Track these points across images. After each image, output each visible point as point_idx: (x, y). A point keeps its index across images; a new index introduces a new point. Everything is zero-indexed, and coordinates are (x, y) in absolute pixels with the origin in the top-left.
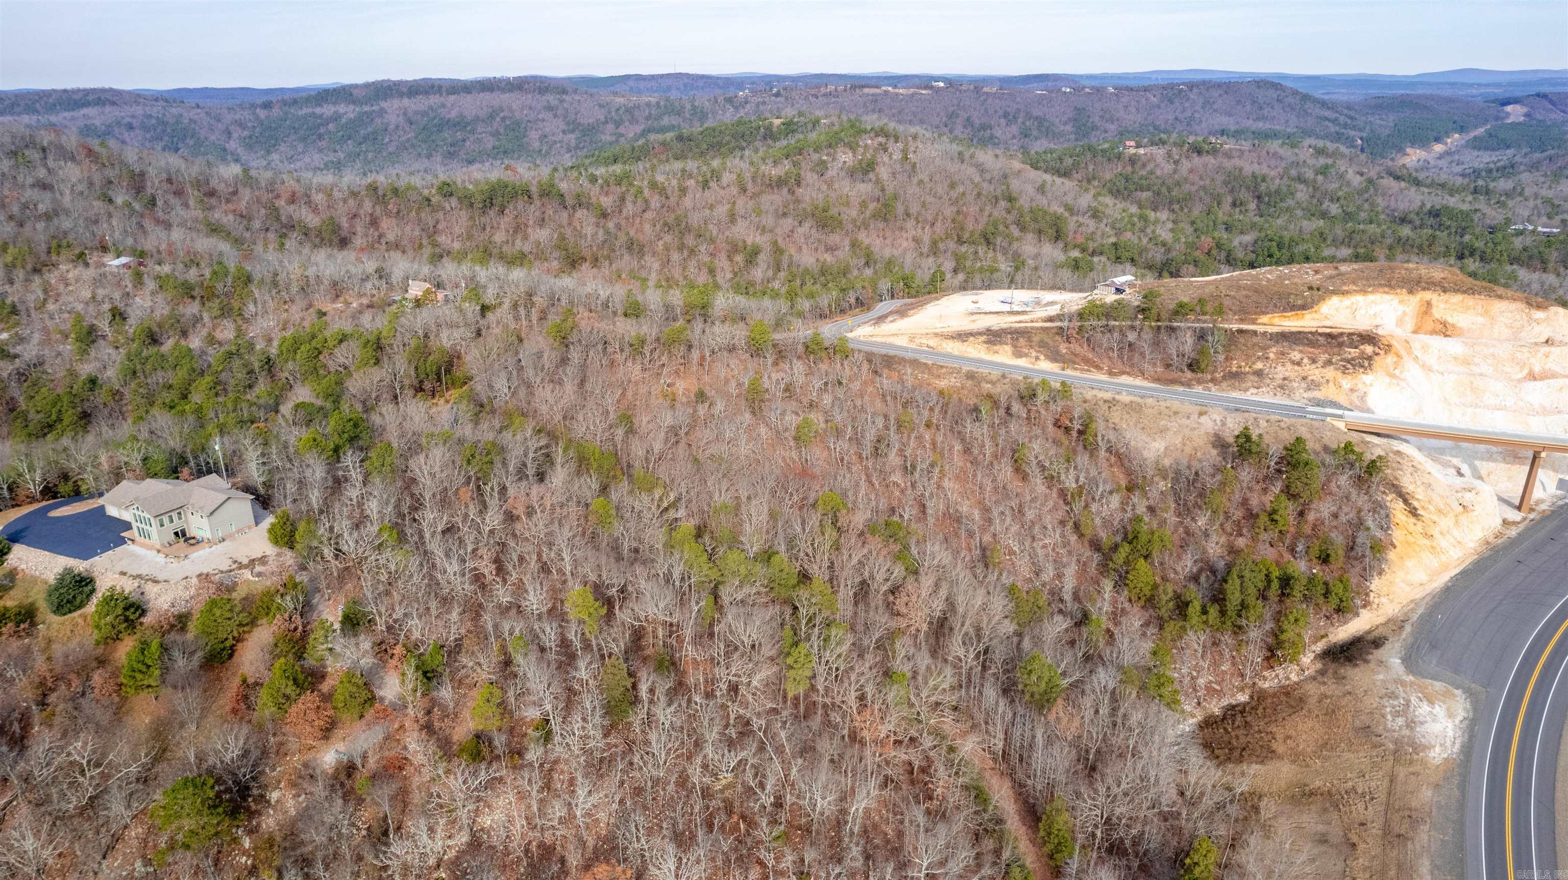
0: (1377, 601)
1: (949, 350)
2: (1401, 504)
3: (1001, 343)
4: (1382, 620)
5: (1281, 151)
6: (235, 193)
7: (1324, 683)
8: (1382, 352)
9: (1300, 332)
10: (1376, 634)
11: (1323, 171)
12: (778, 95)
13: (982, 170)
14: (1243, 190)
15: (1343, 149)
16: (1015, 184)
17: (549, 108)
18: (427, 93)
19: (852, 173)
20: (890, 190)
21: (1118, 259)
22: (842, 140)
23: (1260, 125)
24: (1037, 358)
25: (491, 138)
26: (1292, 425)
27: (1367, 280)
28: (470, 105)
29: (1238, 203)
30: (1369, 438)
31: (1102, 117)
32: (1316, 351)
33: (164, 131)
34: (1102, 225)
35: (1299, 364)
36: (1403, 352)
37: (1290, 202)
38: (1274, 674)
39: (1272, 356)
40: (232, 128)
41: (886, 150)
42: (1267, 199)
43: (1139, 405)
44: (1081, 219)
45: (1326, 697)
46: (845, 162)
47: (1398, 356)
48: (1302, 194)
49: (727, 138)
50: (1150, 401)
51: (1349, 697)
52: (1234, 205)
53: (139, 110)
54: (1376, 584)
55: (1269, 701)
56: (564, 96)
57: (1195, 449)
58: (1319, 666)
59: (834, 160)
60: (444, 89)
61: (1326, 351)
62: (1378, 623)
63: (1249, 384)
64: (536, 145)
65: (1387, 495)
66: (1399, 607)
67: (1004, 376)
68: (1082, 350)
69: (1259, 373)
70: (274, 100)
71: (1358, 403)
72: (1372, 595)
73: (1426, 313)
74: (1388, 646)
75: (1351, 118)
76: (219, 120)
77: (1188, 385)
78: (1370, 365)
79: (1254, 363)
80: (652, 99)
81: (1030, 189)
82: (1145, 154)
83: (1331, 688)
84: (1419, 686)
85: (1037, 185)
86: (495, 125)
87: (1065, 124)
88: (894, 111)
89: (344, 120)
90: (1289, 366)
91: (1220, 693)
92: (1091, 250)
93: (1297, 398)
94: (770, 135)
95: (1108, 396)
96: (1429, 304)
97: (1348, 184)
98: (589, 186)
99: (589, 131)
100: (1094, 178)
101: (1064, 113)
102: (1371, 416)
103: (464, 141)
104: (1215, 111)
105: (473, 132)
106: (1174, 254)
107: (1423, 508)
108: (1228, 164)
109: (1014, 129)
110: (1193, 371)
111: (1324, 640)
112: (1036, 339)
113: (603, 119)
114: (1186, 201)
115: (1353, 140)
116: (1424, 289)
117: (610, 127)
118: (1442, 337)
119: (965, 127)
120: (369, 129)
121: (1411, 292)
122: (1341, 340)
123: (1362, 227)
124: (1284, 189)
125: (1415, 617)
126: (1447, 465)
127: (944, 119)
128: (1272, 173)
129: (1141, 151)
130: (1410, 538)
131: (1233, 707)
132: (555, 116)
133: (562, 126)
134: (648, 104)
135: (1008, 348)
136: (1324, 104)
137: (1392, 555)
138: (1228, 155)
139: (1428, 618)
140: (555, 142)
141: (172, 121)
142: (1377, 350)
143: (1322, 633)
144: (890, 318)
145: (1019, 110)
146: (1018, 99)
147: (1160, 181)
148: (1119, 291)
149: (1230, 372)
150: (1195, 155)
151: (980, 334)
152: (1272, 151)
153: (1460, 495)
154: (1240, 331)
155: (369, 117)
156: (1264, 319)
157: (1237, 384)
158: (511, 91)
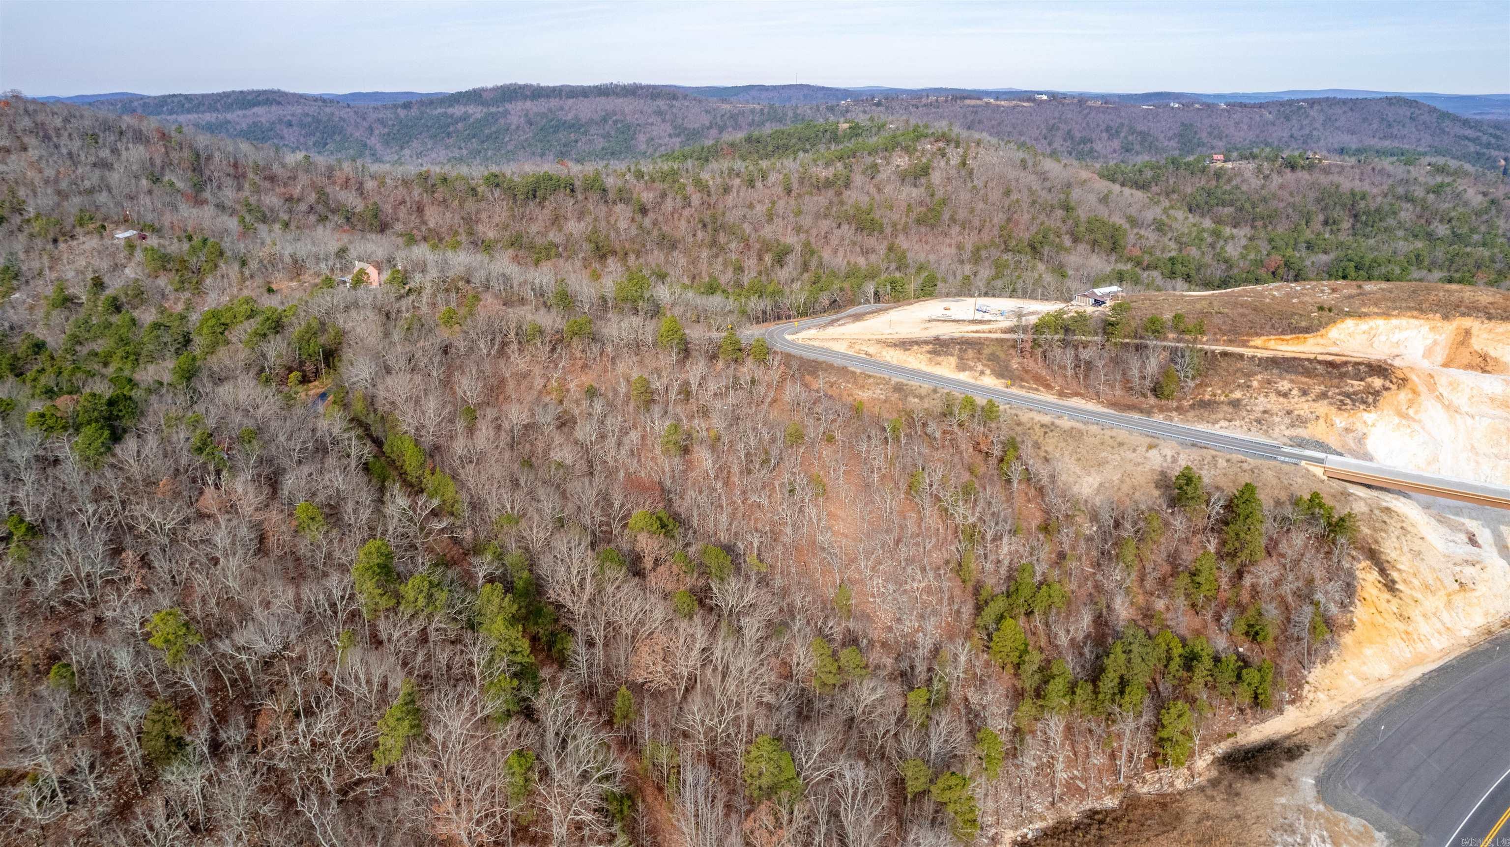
0: (1311, 696)
1: (888, 359)
2: (1374, 575)
3: (946, 354)
4: (1311, 722)
5: (1390, 168)
6: (294, 178)
7: (1212, 798)
8: (1394, 387)
9: (1295, 359)
10: (1296, 740)
11: (1437, 190)
12: (878, 104)
13: (1044, 177)
14: (1338, 208)
15: (1468, 167)
16: (1076, 194)
17: (659, 113)
18: (548, 96)
19: (903, 177)
20: (940, 194)
21: (1172, 275)
22: (898, 144)
23: (1387, 143)
24: (982, 373)
25: (601, 140)
26: (1257, 467)
27: (1394, 301)
28: (585, 109)
29: (1331, 221)
30: (1352, 489)
31: (1210, 134)
32: (1311, 382)
33: (317, 128)
34: (1166, 240)
35: (1285, 395)
36: (1422, 388)
37: (1391, 222)
38: (1157, 776)
39: (1255, 384)
40: (375, 126)
41: (944, 155)
42: (1364, 218)
43: (1080, 432)
44: (1142, 232)
45: (1208, 818)
46: (898, 166)
47: (1414, 392)
48: (1407, 213)
49: (794, 141)
50: (1094, 429)
51: (1235, 822)
52: (1326, 223)
53: (299, 110)
54: (1316, 674)
55: (1139, 812)
56: (674, 102)
57: (1134, 488)
58: (1214, 773)
59: (888, 164)
60: (563, 93)
61: (1323, 383)
62: (1306, 725)
63: (1221, 415)
64: (643, 147)
65: (1359, 561)
66: (1339, 707)
67: (935, 391)
68: (1035, 365)
69: (1236, 404)
70: (414, 101)
71: (1352, 445)
72: (1307, 687)
73: (1462, 343)
74: (1306, 758)
75: (1496, 137)
76: (364, 119)
77: (1149, 412)
78: (1375, 401)
79: (1231, 391)
80: (757, 106)
81: (1092, 199)
82: (1233, 169)
83: (1218, 806)
84: (1328, 820)
85: (1102, 196)
86: (607, 127)
87: (1170, 139)
88: (993, 122)
89: (472, 120)
90: (1273, 397)
91: (1083, 794)
92: (1145, 263)
93: (1275, 436)
94: (835, 138)
95: (1046, 419)
96: (1467, 333)
97: (1466, 204)
98: (635, 182)
99: (694, 135)
100: (1173, 192)
101: (1170, 128)
102: (1368, 464)
103: (576, 141)
104: (1338, 128)
105: (585, 133)
106: (1235, 271)
107: (1405, 581)
108: (1324, 180)
109: (1116, 144)
110: (1157, 396)
111: (1231, 740)
112: (986, 351)
113: (708, 124)
114: (1270, 218)
115: (1495, 161)
116: (1463, 315)
117: (714, 132)
118: (1479, 373)
119: (1065, 140)
120: (493, 129)
121: (1446, 317)
122: (1344, 370)
123: (1468, 249)
124: (1387, 208)
125: (1355, 723)
126: (1455, 528)
127: (1044, 131)
128: (1375, 191)
129: (1229, 165)
130: (1379, 619)
131: (1094, 812)
132: (664, 121)
133: (670, 130)
134: (753, 111)
135: (953, 360)
136: (1466, 123)
137: (1347, 638)
138: (1326, 171)
139: (1368, 727)
140: (661, 145)
141: (325, 119)
142: (1388, 384)
143: (1231, 730)
144: (840, 322)
145: (1122, 125)
146: (1123, 114)
147: (1244, 197)
148: (1098, 303)
149: (1202, 401)
150: (1288, 170)
151: (926, 343)
152: (1379, 167)
153: (1458, 569)
154: (1224, 354)
155: (494, 117)
156: (1258, 341)
157: (1206, 414)
158: (625, 96)
